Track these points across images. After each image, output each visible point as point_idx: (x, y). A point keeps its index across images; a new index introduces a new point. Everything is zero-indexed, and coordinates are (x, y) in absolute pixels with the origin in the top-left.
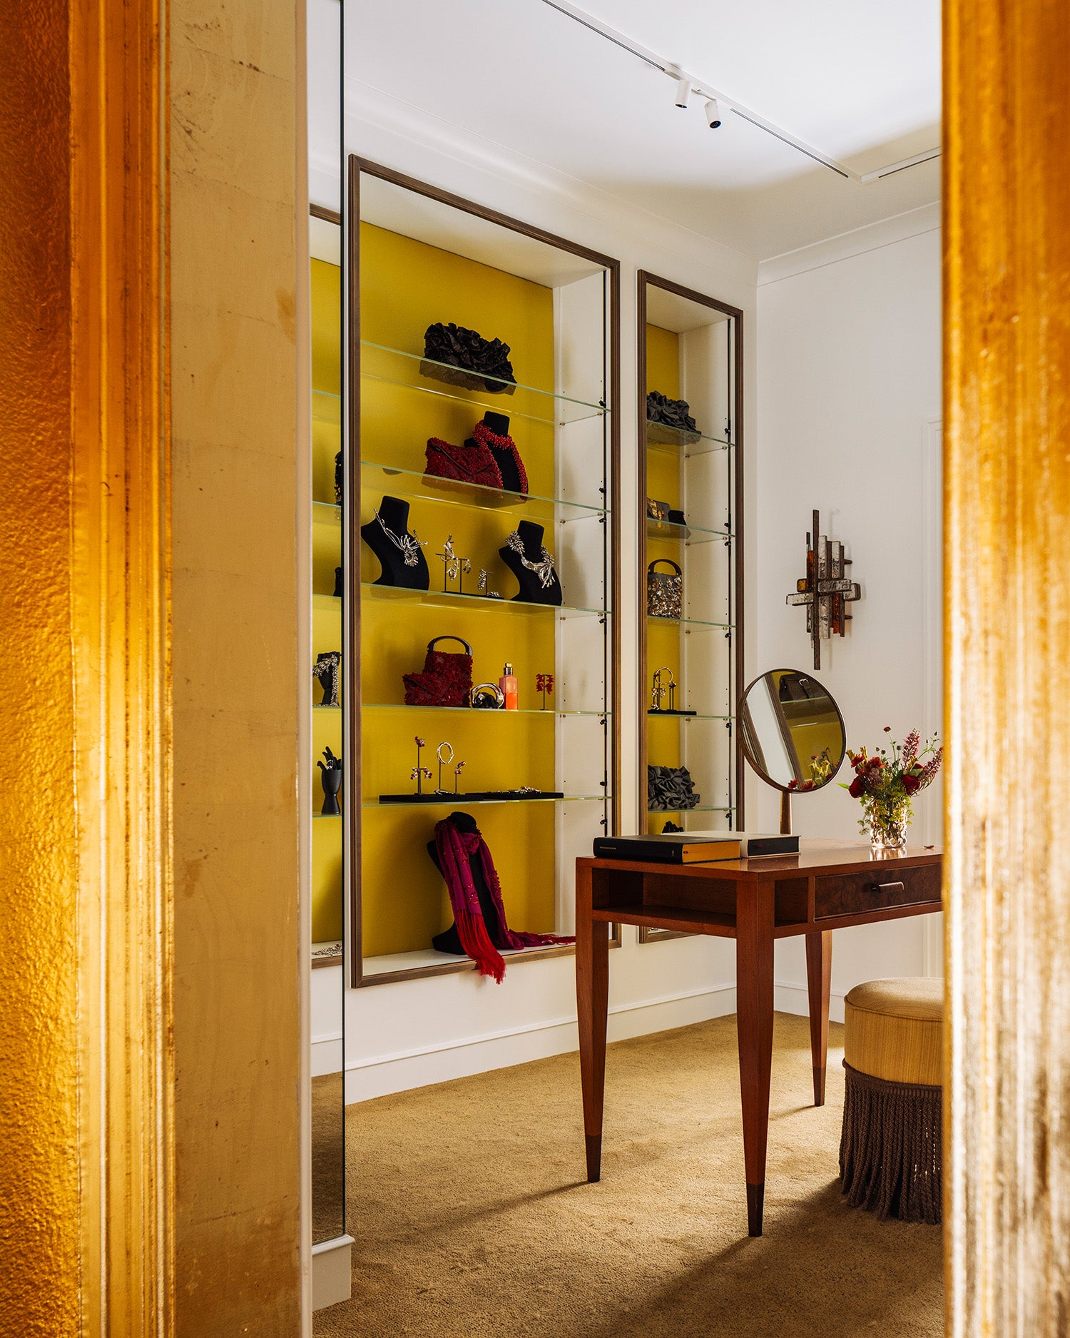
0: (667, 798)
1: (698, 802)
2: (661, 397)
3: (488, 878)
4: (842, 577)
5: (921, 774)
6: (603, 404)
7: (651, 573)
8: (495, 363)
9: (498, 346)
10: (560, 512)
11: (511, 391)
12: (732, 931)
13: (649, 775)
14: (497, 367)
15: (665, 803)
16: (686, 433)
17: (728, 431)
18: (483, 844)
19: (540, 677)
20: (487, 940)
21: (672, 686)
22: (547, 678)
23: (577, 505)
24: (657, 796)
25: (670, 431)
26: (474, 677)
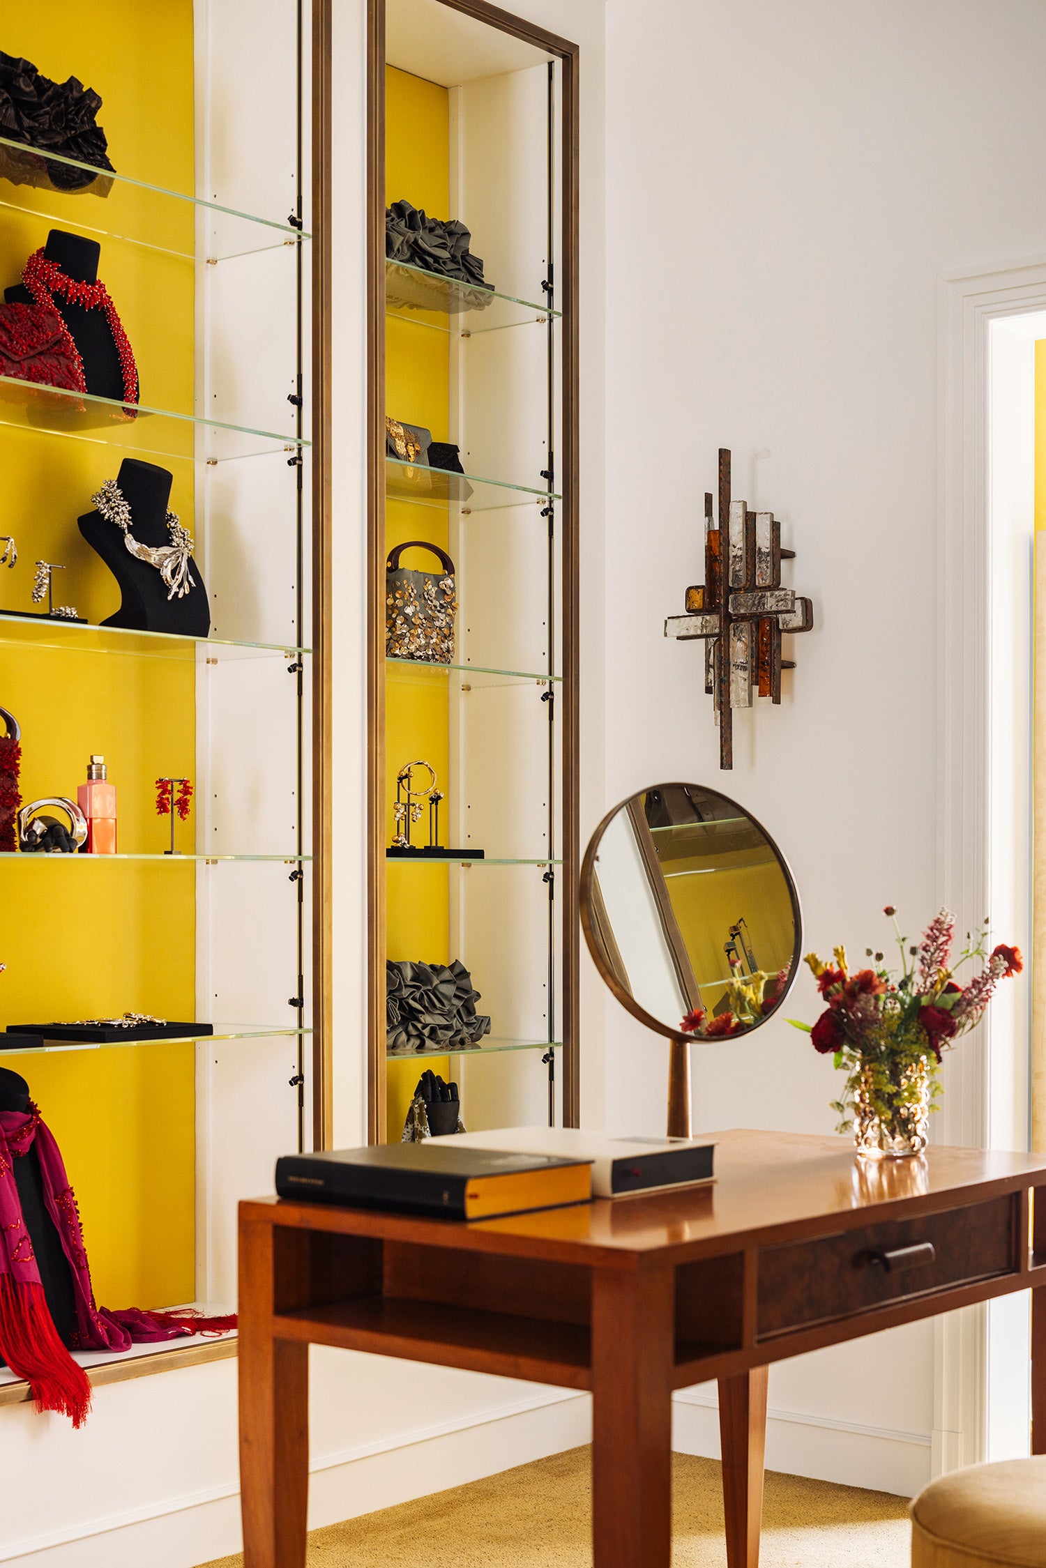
0: (425, 1026)
1: (487, 1032)
2: (413, 214)
3: (54, 1203)
4: (775, 585)
5: (957, 1004)
6: (296, 223)
7: (393, 569)
8: (68, 128)
9: (76, 94)
10: (207, 442)
11: (104, 189)
12: (583, 1375)
13: (390, 981)
14: (74, 138)
15: (420, 1036)
16: (463, 287)
17: (548, 286)
18: (43, 1134)
19: (163, 785)
20: (52, 1337)
21: (435, 800)
22: (177, 786)
23: (241, 429)
24: (405, 1021)
25: (433, 282)
26: (25, 784)
